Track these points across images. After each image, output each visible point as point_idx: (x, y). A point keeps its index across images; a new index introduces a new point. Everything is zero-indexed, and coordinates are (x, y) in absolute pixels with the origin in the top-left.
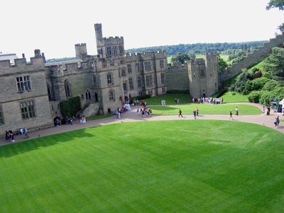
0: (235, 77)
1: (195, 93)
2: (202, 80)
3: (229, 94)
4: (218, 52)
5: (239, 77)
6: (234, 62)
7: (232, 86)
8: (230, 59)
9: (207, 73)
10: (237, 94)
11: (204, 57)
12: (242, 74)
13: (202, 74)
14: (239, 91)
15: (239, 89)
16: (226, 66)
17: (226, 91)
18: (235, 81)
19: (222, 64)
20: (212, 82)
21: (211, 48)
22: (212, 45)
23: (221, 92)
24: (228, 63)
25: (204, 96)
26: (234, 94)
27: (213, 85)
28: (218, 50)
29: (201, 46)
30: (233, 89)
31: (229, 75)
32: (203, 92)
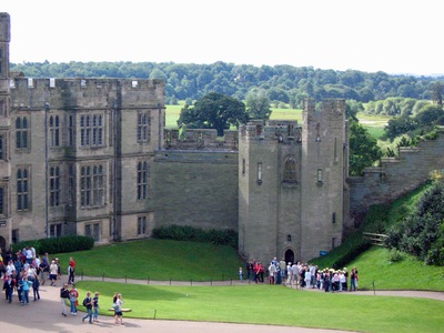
0: (406, 196)
1: (256, 247)
2: (287, 198)
3: (380, 257)
4: (352, 103)
5: (418, 198)
6: (404, 143)
7: (393, 229)
8: (393, 131)
9: (307, 175)
10: (409, 258)
11: (297, 115)
12: (429, 189)
13: (289, 177)
14: (416, 251)
15: (416, 240)
16: (376, 155)
17: (367, 247)
18: (404, 211)
19: (361, 145)
20: (322, 210)
21: (328, 88)
22: (332, 77)
23: (349, 249)
24: (384, 145)
25: (290, 257)
26: (397, 260)
27: (326, 220)
28: (353, 96)
29: (293, 75)
30: (394, 242)
31: (385, 189)
32: (286, 245)
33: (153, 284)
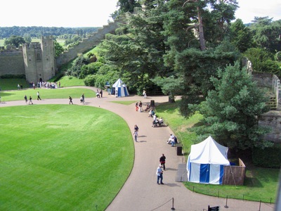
0: (72, 61)
1: (31, 78)
2: (38, 64)
3: (66, 78)
4: (54, 36)
5: (75, 61)
6: (70, 46)
7: (69, 70)
8: (67, 43)
9: (44, 57)
10: (74, 78)
11: (40, 41)
12: (77, 59)
13: (38, 57)
14: (76, 75)
15: (75, 73)
16: (62, 50)
17: (63, 75)
18: (72, 65)
19: (58, 48)
20: (48, 66)
21: (47, 32)
22: (48, 29)
23: (57, 76)
24: (64, 48)
25: (41, 80)
26: (71, 78)
27: (50, 69)
28: (55, 34)
29: (37, 29)
30: (70, 74)
31: (66, 59)
32: (40, 77)
33: (6, 92)
